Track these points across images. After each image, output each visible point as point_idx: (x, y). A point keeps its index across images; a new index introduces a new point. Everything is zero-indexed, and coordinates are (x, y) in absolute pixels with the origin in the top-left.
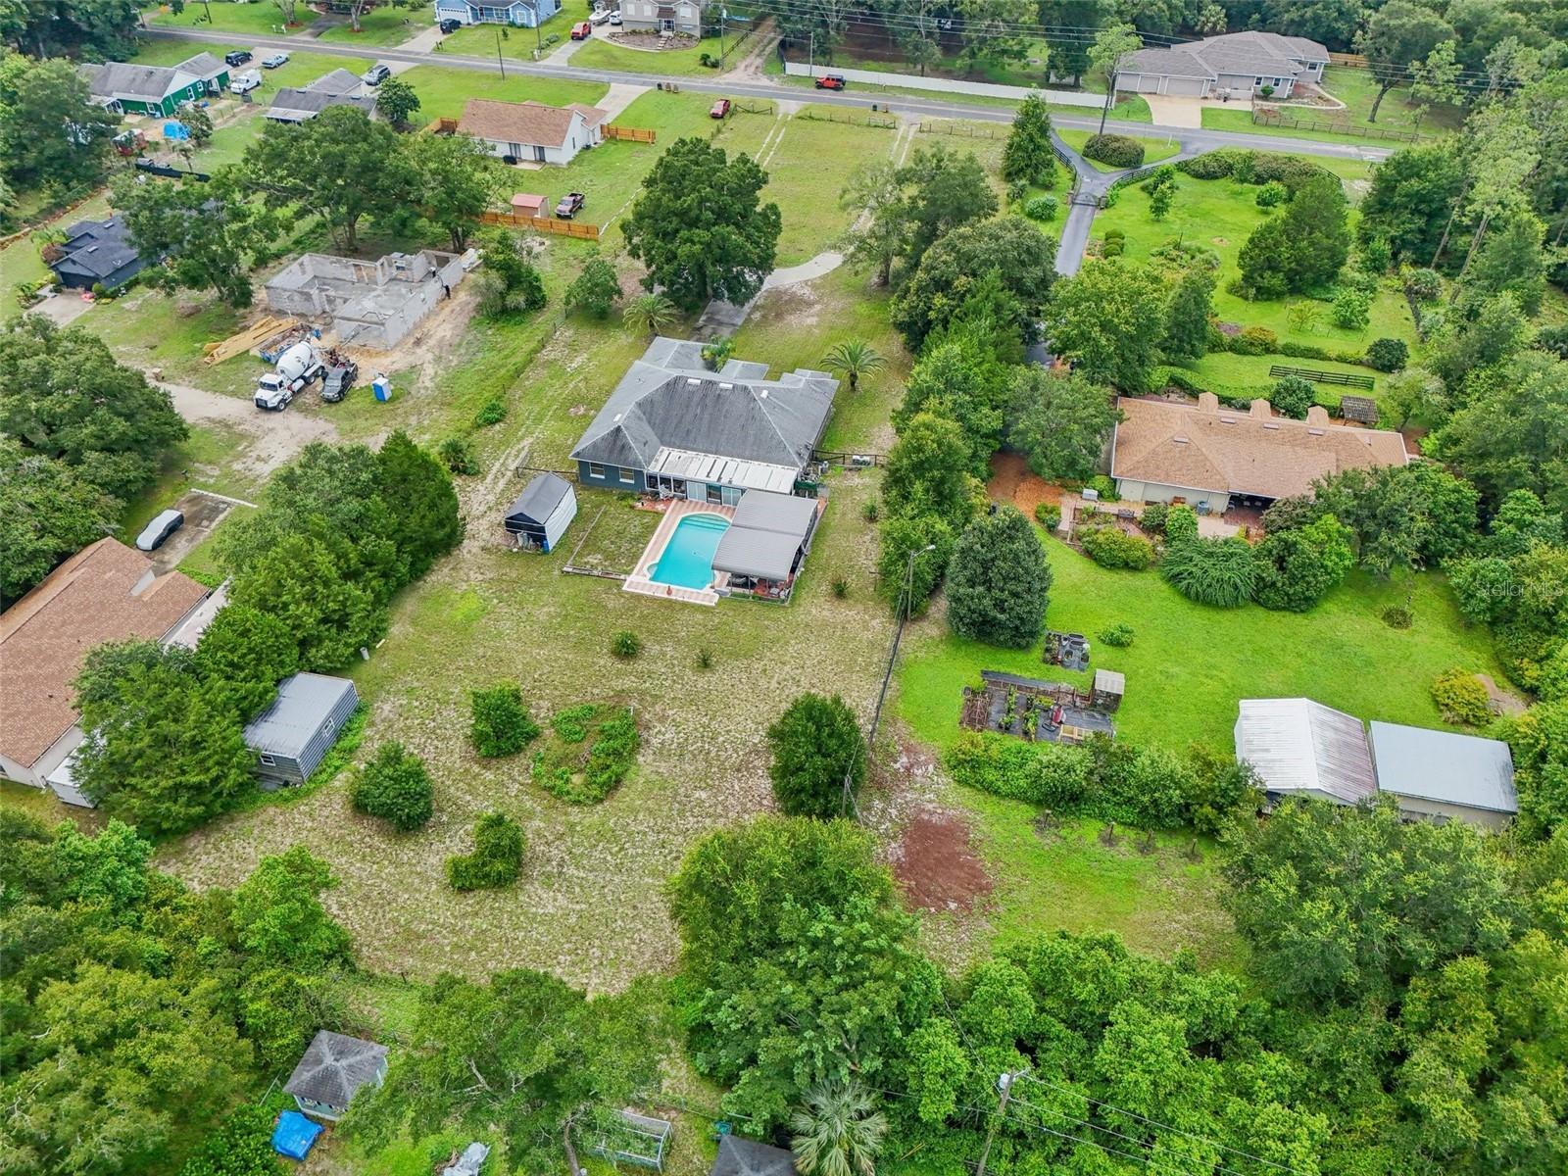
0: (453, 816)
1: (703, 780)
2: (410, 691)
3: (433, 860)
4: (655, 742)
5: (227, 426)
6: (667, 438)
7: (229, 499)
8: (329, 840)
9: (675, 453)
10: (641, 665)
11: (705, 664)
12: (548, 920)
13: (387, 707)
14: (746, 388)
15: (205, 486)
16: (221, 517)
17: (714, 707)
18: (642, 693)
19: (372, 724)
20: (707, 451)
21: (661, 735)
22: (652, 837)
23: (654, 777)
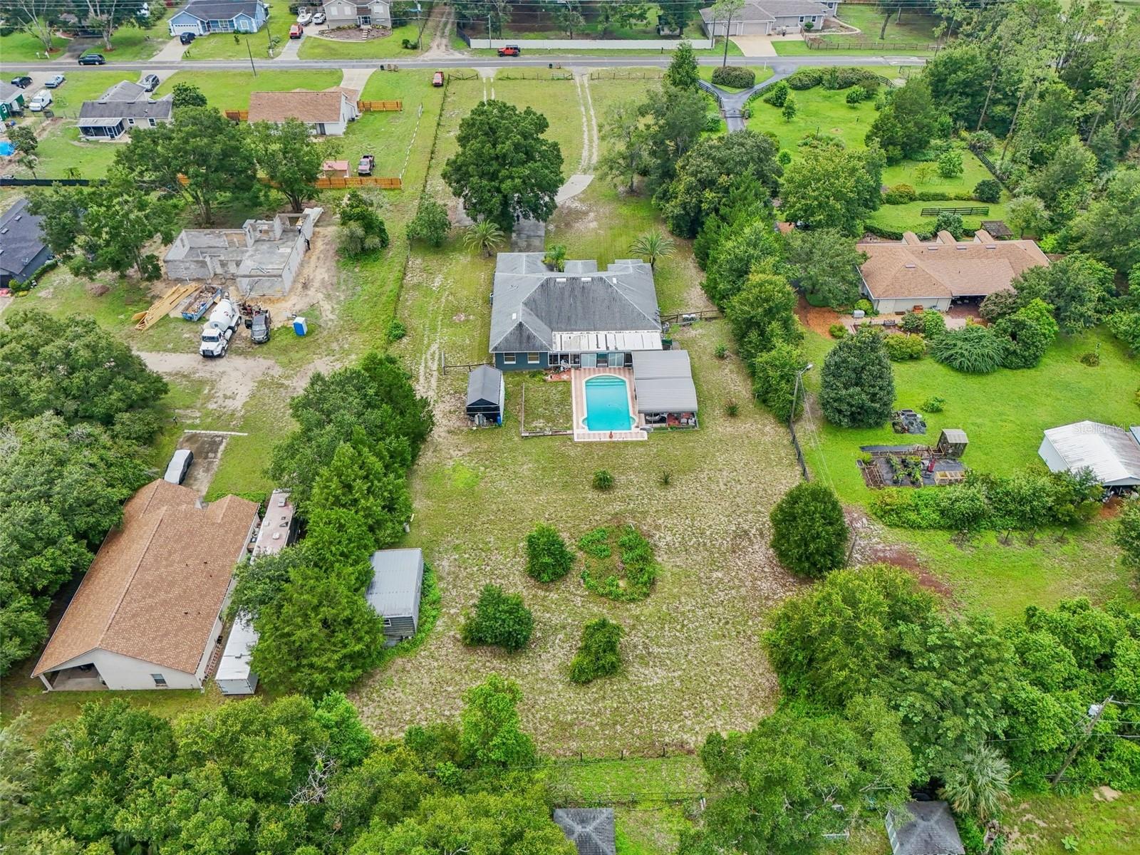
0: (544, 631)
1: (713, 565)
2: (456, 548)
3: (548, 667)
4: (662, 544)
5: (184, 376)
6: (554, 325)
7: (221, 433)
8: (459, 671)
9: (565, 335)
10: (619, 493)
11: (666, 482)
12: (661, 689)
13: (445, 563)
14: (601, 278)
15: (194, 426)
16: (222, 448)
17: (690, 511)
18: (632, 512)
19: (441, 578)
20: (588, 330)
21: (663, 539)
22: (700, 613)
23: (677, 570)
